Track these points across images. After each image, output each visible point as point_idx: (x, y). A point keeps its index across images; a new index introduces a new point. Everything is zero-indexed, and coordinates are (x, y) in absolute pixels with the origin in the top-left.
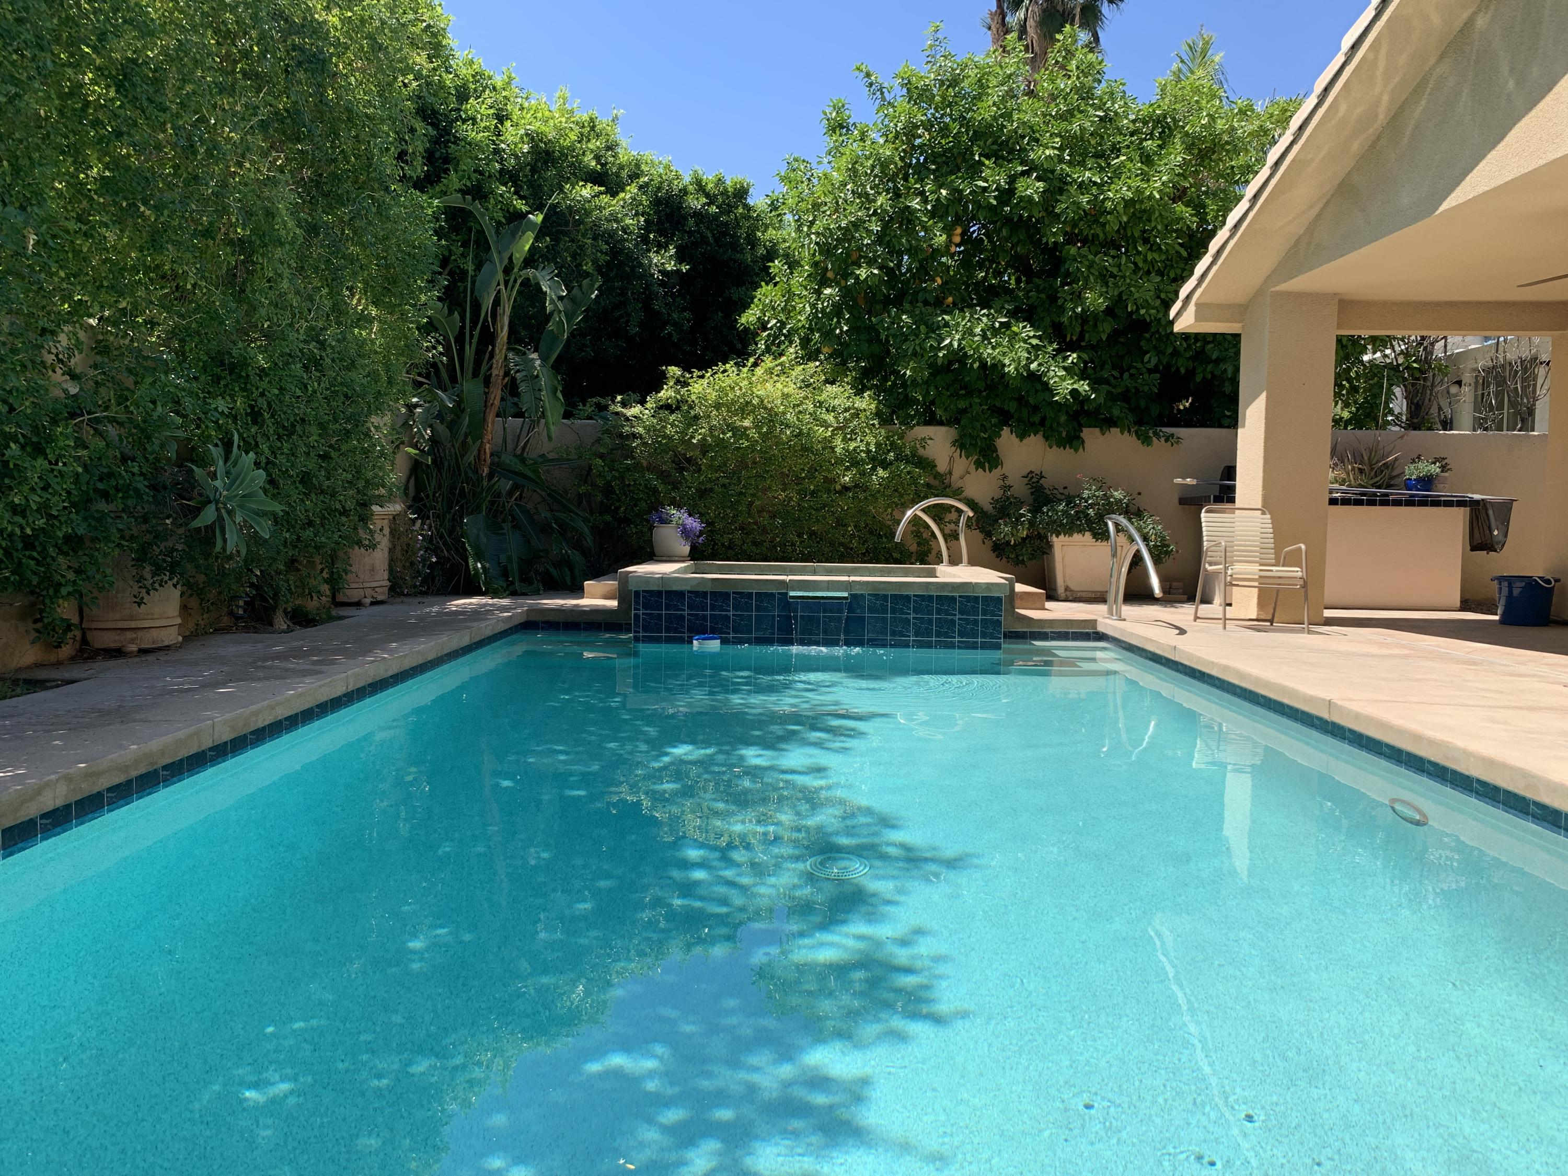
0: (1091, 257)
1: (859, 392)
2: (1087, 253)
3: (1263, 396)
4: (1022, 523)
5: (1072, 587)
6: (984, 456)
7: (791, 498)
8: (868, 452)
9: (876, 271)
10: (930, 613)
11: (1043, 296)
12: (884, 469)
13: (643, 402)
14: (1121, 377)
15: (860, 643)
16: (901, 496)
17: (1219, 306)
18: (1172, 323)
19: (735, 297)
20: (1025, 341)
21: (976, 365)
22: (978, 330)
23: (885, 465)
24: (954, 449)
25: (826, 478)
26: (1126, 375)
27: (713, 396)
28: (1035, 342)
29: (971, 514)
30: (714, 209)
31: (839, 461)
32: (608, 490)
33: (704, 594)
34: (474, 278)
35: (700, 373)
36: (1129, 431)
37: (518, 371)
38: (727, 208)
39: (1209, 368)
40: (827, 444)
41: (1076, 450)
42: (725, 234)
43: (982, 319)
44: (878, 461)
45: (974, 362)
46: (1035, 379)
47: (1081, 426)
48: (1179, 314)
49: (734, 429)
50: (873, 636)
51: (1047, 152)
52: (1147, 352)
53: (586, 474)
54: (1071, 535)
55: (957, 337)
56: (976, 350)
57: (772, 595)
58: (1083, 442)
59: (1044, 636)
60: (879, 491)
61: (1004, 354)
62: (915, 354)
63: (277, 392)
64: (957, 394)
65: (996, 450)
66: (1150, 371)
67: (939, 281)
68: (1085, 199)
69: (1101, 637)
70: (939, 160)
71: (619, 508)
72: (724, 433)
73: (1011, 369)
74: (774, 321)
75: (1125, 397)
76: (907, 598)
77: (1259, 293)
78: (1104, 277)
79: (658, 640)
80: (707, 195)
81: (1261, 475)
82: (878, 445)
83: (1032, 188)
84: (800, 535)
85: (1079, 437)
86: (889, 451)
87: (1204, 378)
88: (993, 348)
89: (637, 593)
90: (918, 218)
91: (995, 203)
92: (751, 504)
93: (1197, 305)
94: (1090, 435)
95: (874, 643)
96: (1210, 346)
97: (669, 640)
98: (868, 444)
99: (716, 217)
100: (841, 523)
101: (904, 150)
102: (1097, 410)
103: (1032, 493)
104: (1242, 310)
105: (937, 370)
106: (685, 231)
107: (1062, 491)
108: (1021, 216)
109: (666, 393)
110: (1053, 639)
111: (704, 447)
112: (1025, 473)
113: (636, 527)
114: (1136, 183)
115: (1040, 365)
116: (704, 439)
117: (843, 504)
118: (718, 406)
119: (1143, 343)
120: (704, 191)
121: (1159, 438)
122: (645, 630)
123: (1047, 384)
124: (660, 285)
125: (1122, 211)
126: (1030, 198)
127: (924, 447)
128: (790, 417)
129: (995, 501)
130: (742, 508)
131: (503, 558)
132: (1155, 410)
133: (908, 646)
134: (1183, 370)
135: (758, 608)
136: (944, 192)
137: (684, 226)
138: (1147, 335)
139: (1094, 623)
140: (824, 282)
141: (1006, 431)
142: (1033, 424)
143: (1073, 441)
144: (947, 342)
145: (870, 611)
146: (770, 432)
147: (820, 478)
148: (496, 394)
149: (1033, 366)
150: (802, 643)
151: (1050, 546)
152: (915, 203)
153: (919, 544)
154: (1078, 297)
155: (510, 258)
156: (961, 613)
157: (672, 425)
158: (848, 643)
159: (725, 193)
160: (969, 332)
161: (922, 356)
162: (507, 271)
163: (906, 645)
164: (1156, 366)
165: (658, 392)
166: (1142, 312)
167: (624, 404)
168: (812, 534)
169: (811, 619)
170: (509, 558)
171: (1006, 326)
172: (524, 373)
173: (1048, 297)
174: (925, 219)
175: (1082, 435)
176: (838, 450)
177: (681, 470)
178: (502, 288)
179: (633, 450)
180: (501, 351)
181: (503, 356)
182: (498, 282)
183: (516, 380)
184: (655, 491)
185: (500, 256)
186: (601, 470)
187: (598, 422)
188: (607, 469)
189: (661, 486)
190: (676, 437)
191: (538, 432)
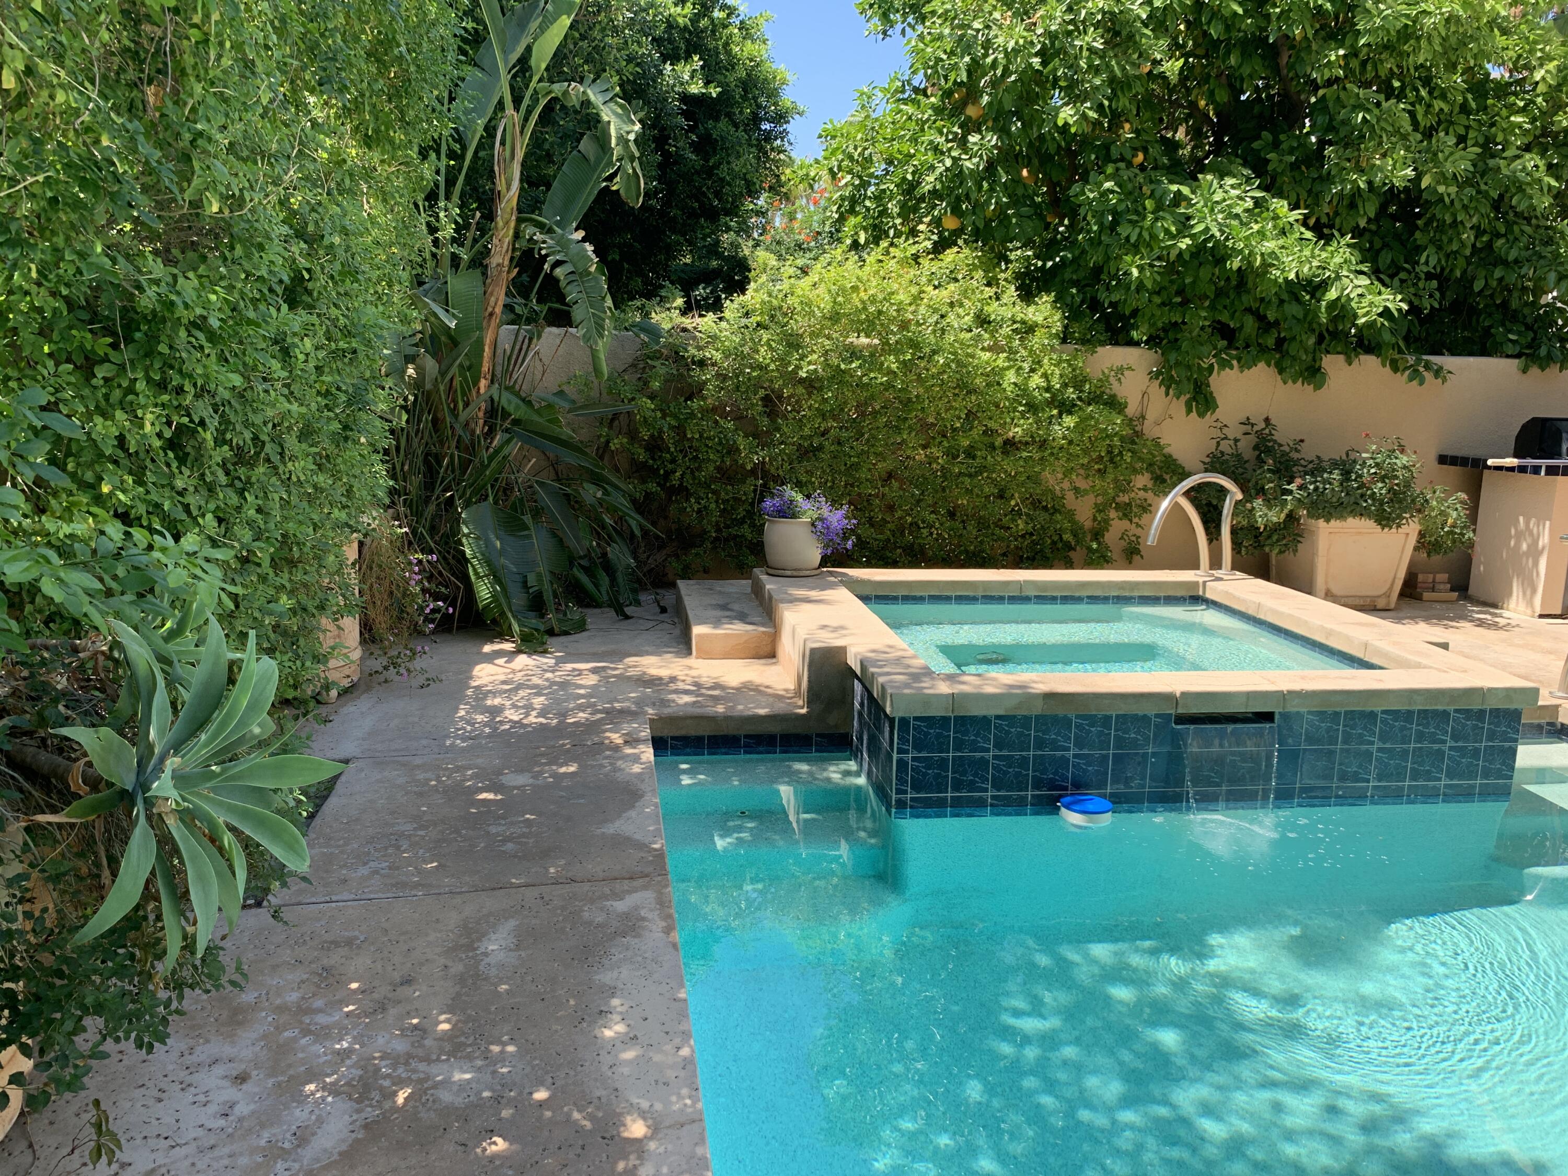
1: (1030, 297)
5: (1335, 591)
6: (1198, 394)
7: (935, 459)
8: (1048, 388)
10: (1405, 740)
13: (718, 309)
24: (1149, 383)
25: (988, 431)
29: (1240, 497)
31: (1010, 405)
32: (657, 444)
33: (1025, 720)
39: (1498, 273)
40: (994, 377)
41: (1316, 387)
44: (1061, 401)
47: (1320, 352)
54: (1345, 519)
57: (1145, 719)
58: (1324, 376)
65: (1208, 385)
71: (673, 472)
74: (848, 177)
76: (1372, 715)
79: (941, 805)
85: (1318, 369)
88: (1265, 239)
89: (904, 722)
95: (1310, 795)
96: (1501, 242)
97: (957, 804)
103: (1255, 448)
107: (1295, 446)
109: (756, 295)
111: (814, 382)
112: (1245, 417)
115: (1320, 267)
116: (816, 369)
117: (1009, 468)
122: (916, 787)
127: (1114, 381)
135: (1120, 743)
143: (1314, 373)
145: (1310, 740)
146: (912, 359)
155: (525, 56)
156: (1455, 737)
162: (521, 78)
165: (741, 293)
167: (684, 311)
172: (568, 268)
176: (1010, 387)
178: (510, 110)
179: (702, 385)
180: (507, 223)
181: (511, 232)
182: (502, 98)
183: (557, 281)
184: (733, 450)
185: (505, 52)
186: (648, 414)
187: (637, 336)
188: (659, 414)
189: (742, 442)
190: (772, 367)
191: (537, 353)
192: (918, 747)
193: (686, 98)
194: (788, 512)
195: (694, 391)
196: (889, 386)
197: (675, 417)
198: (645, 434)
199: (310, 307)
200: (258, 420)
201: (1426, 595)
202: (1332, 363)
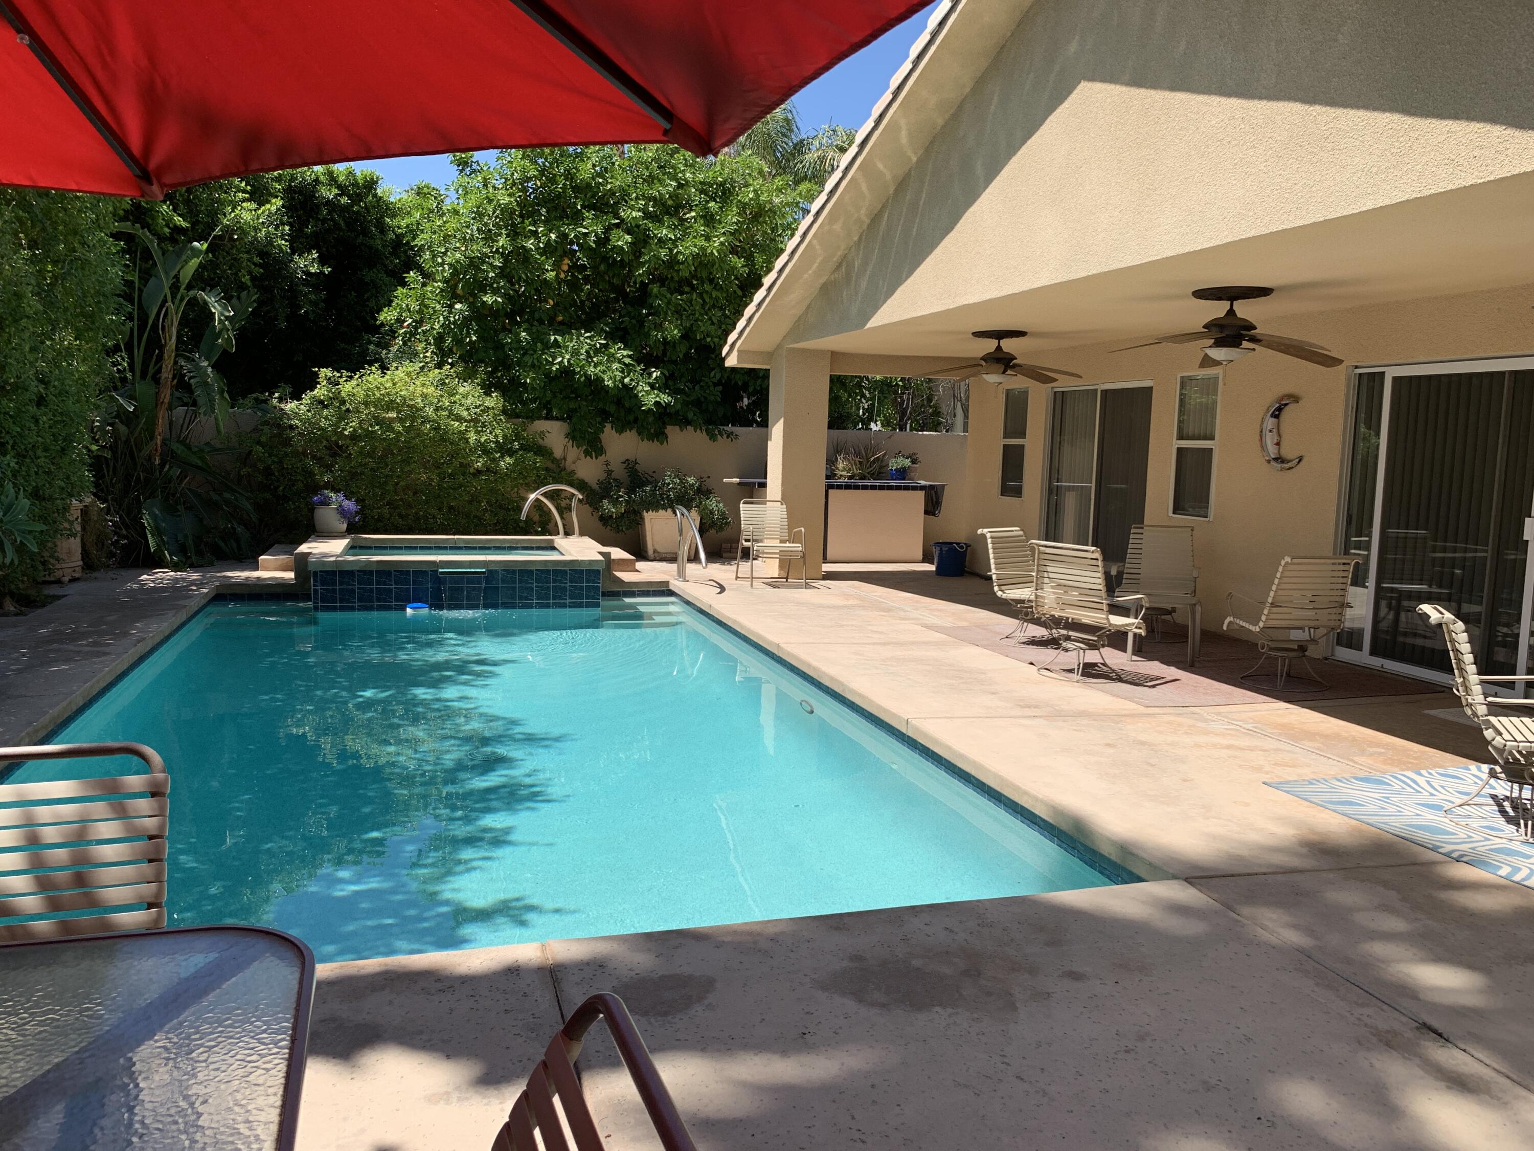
0: (669, 296)
1: (488, 394)
2: (665, 293)
3: (782, 421)
4: (621, 503)
5: (659, 550)
6: (591, 446)
7: (432, 480)
8: (497, 442)
9: (499, 300)
11: (634, 321)
12: (511, 456)
13: (299, 399)
14: (694, 388)
15: (495, 606)
16: (525, 477)
17: (754, 352)
18: (724, 359)
19: (367, 279)
20: (620, 361)
21: (583, 379)
22: (583, 351)
23: (511, 453)
24: (567, 440)
25: (461, 464)
26: (697, 387)
27: (360, 394)
28: (627, 361)
29: (581, 497)
30: (345, 200)
31: (473, 451)
32: (267, 472)
33: (371, 572)
34: (141, 291)
35: (349, 374)
36: (701, 429)
37: (191, 378)
38: (357, 198)
40: (462, 435)
41: (662, 444)
42: (356, 220)
43: (585, 341)
44: (504, 449)
45: (581, 376)
46: (628, 391)
47: (665, 424)
48: (728, 354)
49: (379, 421)
50: (506, 600)
51: (634, 214)
52: (713, 369)
53: (246, 458)
54: (657, 511)
55: (567, 357)
56: (582, 367)
57: (425, 571)
58: (667, 437)
59: (632, 594)
60: (506, 475)
61: (604, 372)
62: (533, 366)
63: (19, 429)
64: (569, 397)
65: (601, 442)
66: (715, 385)
67: (551, 302)
68: (663, 253)
69: (671, 593)
70: (548, 205)
71: (279, 487)
72: (371, 425)
73: (610, 383)
74: (410, 321)
75: (698, 403)
76: (531, 572)
77: (779, 347)
78: (678, 312)
79: (334, 609)
80: (339, 187)
81: (781, 476)
82: (504, 437)
83: (623, 240)
84: (440, 509)
85: (663, 433)
86: (514, 441)
87: (755, 389)
88: (595, 367)
89: (315, 573)
90: (532, 255)
91: (594, 246)
92: (397, 484)
93: (738, 351)
94: (672, 431)
95: (506, 606)
97: (342, 609)
98: (496, 436)
99: (347, 208)
100: (474, 499)
101: (520, 196)
102: (677, 412)
103: (629, 476)
104: (770, 355)
105: (550, 378)
106: (318, 219)
107: (651, 474)
108: (615, 259)
109: (320, 391)
110: (639, 596)
111: (354, 437)
112: (623, 459)
113: (294, 503)
114: (702, 242)
115: (632, 380)
116: (355, 430)
117: (477, 485)
118: (366, 404)
119: (710, 362)
120: (336, 182)
121: (722, 436)
122: (322, 601)
123: (636, 396)
124: (303, 285)
125: (691, 263)
126: (621, 248)
127: (543, 439)
128: (430, 411)
129: (600, 483)
130: (390, 487)
131: (180, 537)
132: (721, 412)
133: (532, 607)
134: (740, 383)
135: (414, 582)
136: (553, 236)
137: (317, 213)
138: (713, 356)
139: (667, 583)
140: (455, 297)
141: (608, 427)
142: (629, 423)
143: (659, 436)
144: (560, 359)
145: (503, 581)
146: (411, 426)
147: (456, 463)
148: (166, 395)
149: (627, 380)
150: (450, 608)
151: (642, 518)
152: (530, 244)
153: (540, 516)
154: (659, 327)
155: (177, 277)
156: (571, 581)
157: (326, 418)
158: (486, 607)
159: (355, 184)
160: (576, 353)
161: (540, 368)
162: (175, 288)
163: (530, 606)
164: (720, 380)
165: (312, 390)
166: (709, 340)
167: (281, 400)
168: (451, 508)
169: (457, 589)
170: (186, 536)
171: (606, 346)
172: (197, 379)
173: (638, 321)
174: (538, 257)
175: (666, 431)
176: (471, 441)
177: (334, 455)
178: (169, 304)
179: (290, 439)
180: (170, 357)
181: (172, 362)
182: (165, 296)
183: (191, 385)
184: (311, 474)
185: (166, 273)
186: (261, 455)
187: (255, 413)
188: (267, 455)
189: (316, 470)
190: (330, 429)
191: (200, 421)
192: (322, 584)
193: (308, 273)
194: (326, 502)
195: (287, 442)
196: (397, 439)
197: (276, 456)
198: (261, 466)
199: (46, 406)
200: (26, 442)
201: (725, 555)
202: (671, 430)
